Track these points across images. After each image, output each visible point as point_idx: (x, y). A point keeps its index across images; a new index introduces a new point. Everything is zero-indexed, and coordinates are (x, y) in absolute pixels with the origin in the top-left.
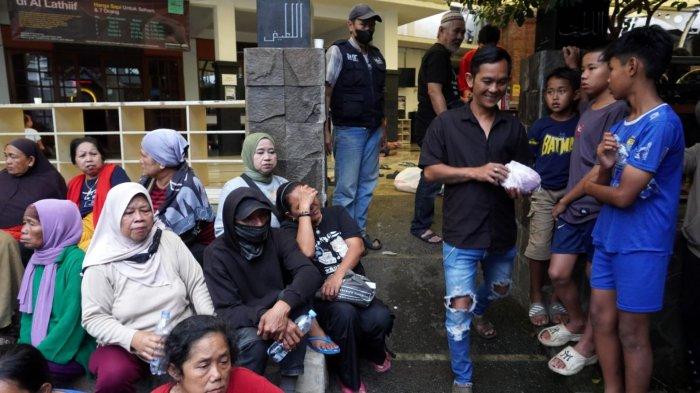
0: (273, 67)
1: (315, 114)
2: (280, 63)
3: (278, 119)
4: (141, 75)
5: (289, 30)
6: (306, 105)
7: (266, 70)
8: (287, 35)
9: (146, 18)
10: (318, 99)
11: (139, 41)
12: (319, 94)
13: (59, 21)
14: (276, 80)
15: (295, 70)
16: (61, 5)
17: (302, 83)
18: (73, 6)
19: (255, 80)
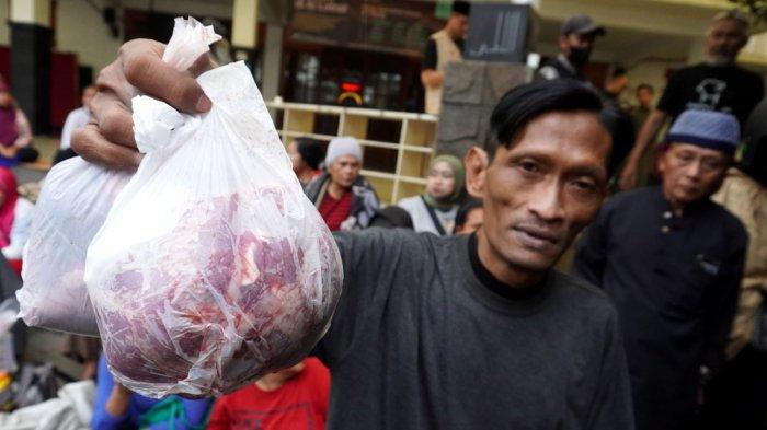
0: (472, 83)
2: (480, 79)
3: (468, 141)
4: (402, 83)
5: (500, 43)
8: (496, 49)
9: (410, 22)
11: (399, 46)
13: (328, 24)
14: (473, 98)
15: (495, 88)
16: (331, 7)
18: (343, 9)
19: (451, 96)
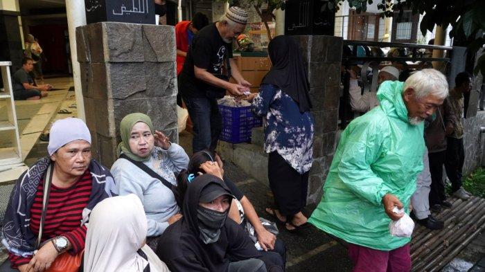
0: (134, 43)
1: (170, 89)
2: (139, 39)
3: (140, 95)
5: (136, 5)
6: (163, 80)
7: (127, 46)
8: (135, 10)
10: (172, 74)
12: (173, 69)
14: (137, 57)
15: (154, 47)
17: (160, 60)
19: (117, 56)
